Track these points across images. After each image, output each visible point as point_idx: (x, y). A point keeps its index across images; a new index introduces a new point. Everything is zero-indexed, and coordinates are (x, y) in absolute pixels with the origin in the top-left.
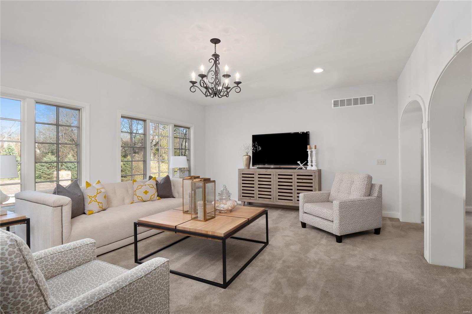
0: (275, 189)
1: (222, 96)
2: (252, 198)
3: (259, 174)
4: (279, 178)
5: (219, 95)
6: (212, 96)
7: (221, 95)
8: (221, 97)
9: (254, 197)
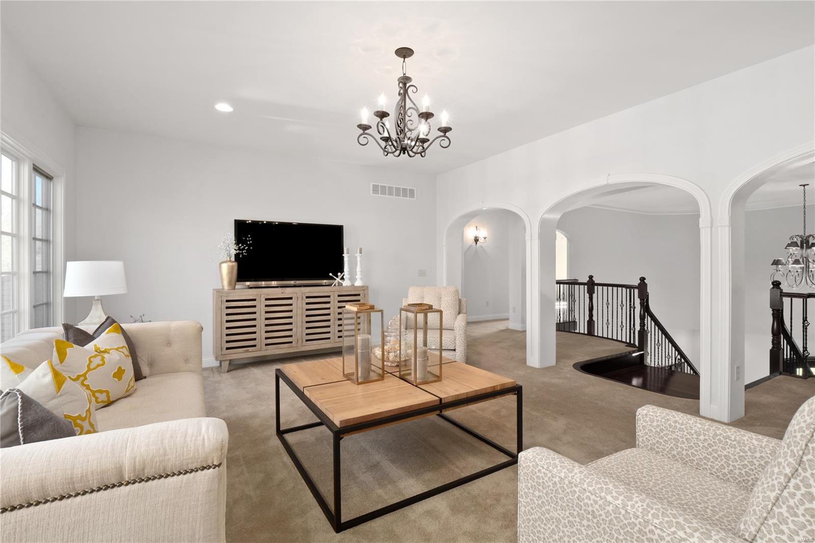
0: (299, 324)
1: (416, 153)
2: (250, 349)
3: (266, 299)
4: (307, 304)
5: (410, 152)
6: (398, 152)
7: (413, 152)
8: (414, 154)
9: (255, 346)
